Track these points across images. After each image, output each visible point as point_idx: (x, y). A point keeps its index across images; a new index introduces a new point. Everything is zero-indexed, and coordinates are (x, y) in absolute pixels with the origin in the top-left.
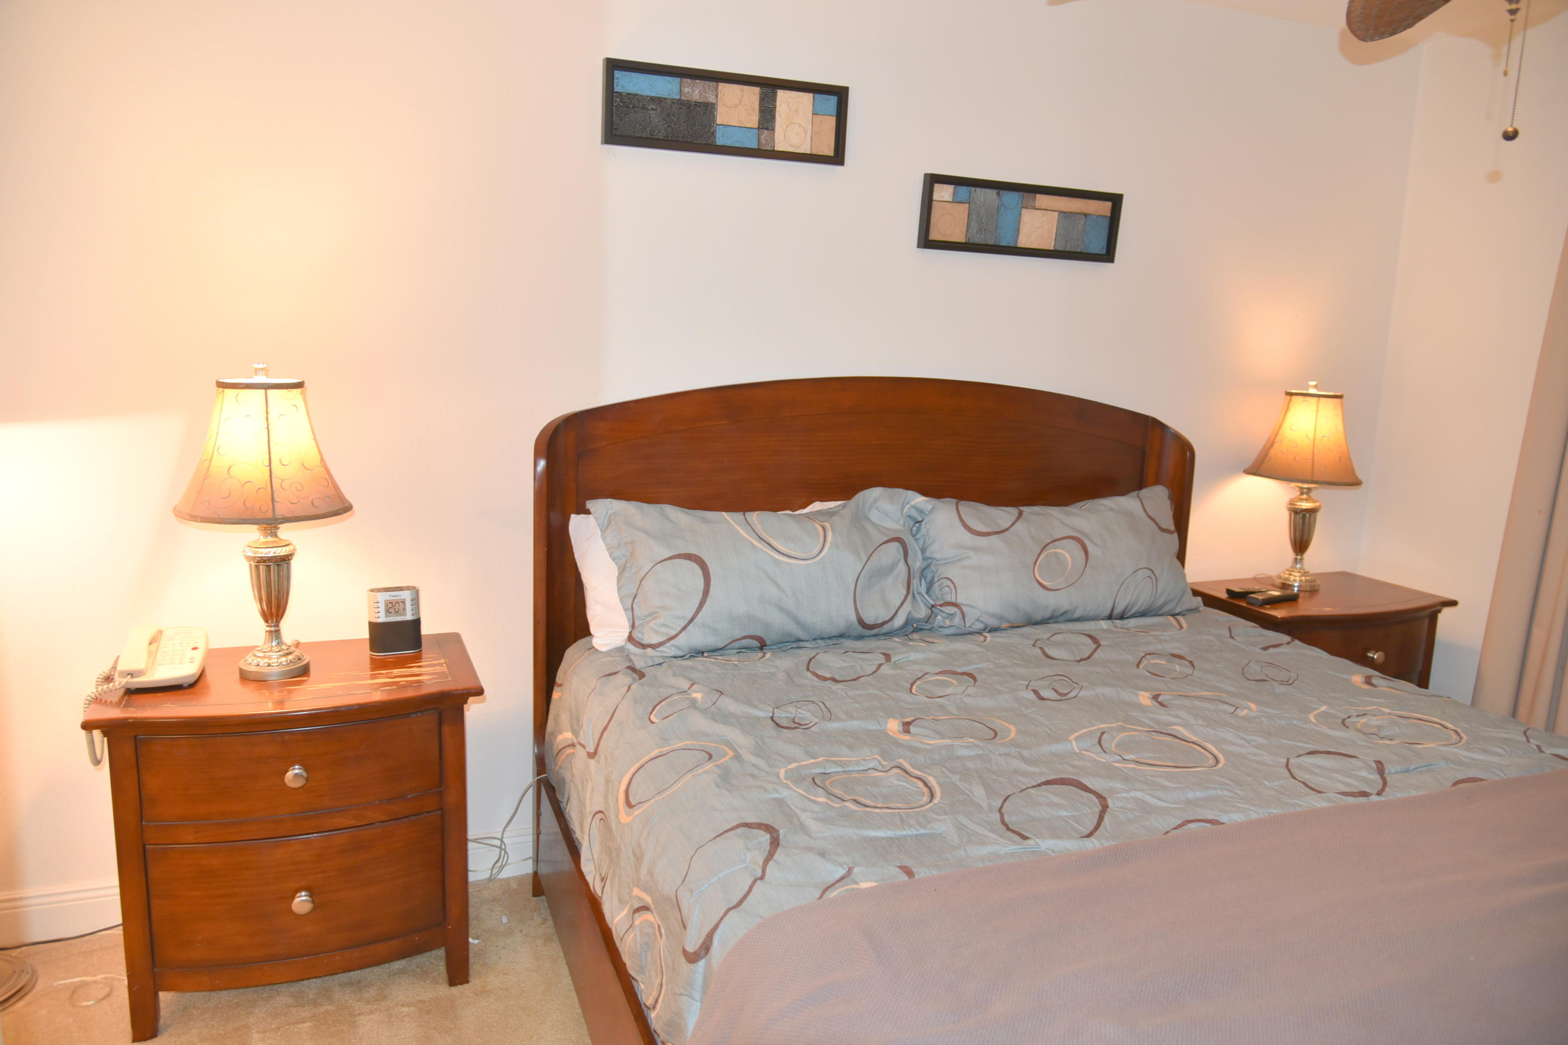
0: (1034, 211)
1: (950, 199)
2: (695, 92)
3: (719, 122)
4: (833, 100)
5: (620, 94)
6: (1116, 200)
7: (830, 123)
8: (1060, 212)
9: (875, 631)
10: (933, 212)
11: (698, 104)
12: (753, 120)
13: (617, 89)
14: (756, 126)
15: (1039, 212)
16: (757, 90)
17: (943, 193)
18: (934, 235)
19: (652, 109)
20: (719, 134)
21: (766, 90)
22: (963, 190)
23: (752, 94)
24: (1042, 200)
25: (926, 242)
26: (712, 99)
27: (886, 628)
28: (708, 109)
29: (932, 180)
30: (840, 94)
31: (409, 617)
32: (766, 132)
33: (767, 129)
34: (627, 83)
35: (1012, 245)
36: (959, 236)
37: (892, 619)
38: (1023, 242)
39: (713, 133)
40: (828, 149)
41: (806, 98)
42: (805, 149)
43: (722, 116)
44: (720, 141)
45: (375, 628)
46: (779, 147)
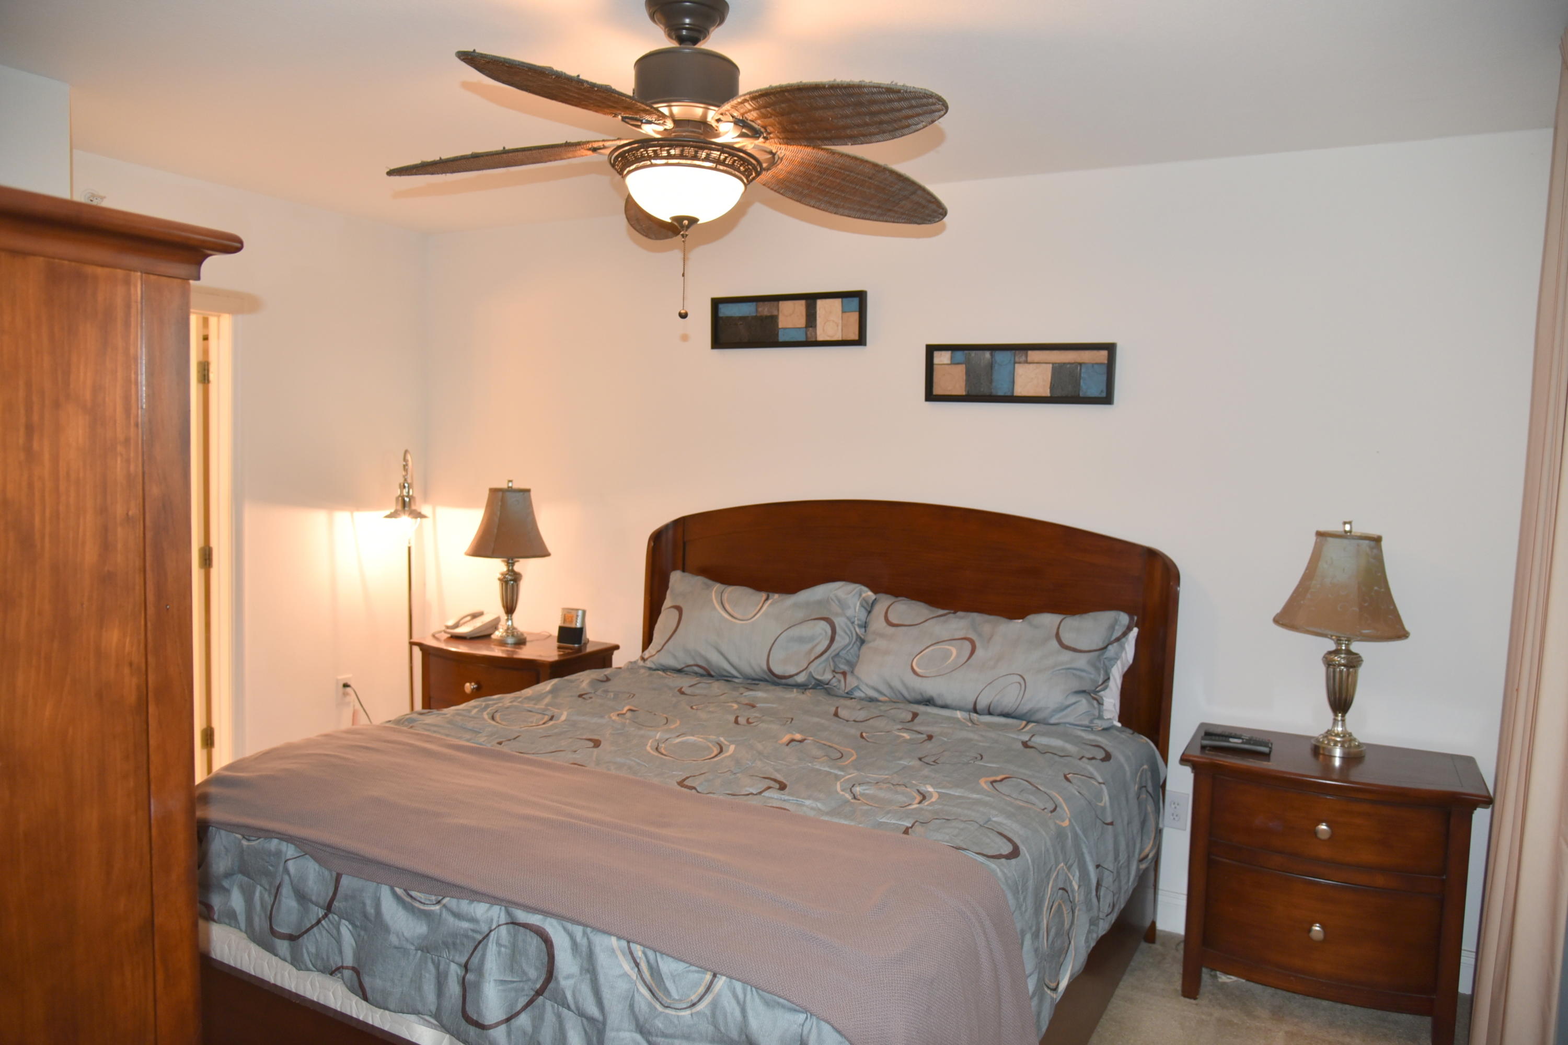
0: (1026, 365)
1: (949, 362)
2: (765, 310)
3: (780, 326)
4: (855, 301)
5: (722, 318)
6: (1110, 348)
7: (855, 316)
8: (1053, 364)
9: (784, 681)
10: (935, 373)
11: (767, 317)
12: (801, 322)
13: (721, 315)
14: (804, 326)
15: (1031, 365)
16: (803, 302)
17: (942, 358)
18: (937, 391)
19: (741, 324)
20: (780, 333)
21: (809, 301)
22: (959, 355)
23: (801, 305)
24: (1033, 355)
25: (931, 396)
26: (775, 313)
27: (790, 681)
28: (773, 319)
29: (931, 350)
30: (860, 297)
31: (579, 625)
32: (811, 329)
33: (811, 327)
34: (726, 311)
35: (1009, 394)
36: (961, 390)
37: (797, 674)
38: (1019, 391)
39: (777, 335)
40: (854, 336)
41: (837, 302)
42: (838, 337)
43: (783, 323)
44: (781, 338)
45: (562, 630)
46: (820, 338)
